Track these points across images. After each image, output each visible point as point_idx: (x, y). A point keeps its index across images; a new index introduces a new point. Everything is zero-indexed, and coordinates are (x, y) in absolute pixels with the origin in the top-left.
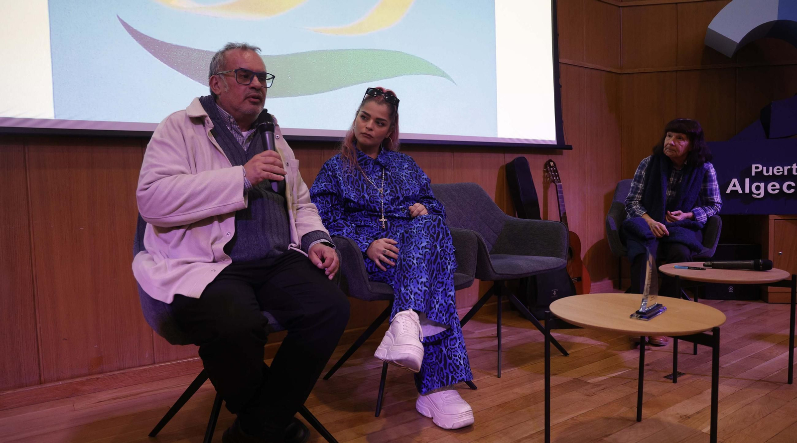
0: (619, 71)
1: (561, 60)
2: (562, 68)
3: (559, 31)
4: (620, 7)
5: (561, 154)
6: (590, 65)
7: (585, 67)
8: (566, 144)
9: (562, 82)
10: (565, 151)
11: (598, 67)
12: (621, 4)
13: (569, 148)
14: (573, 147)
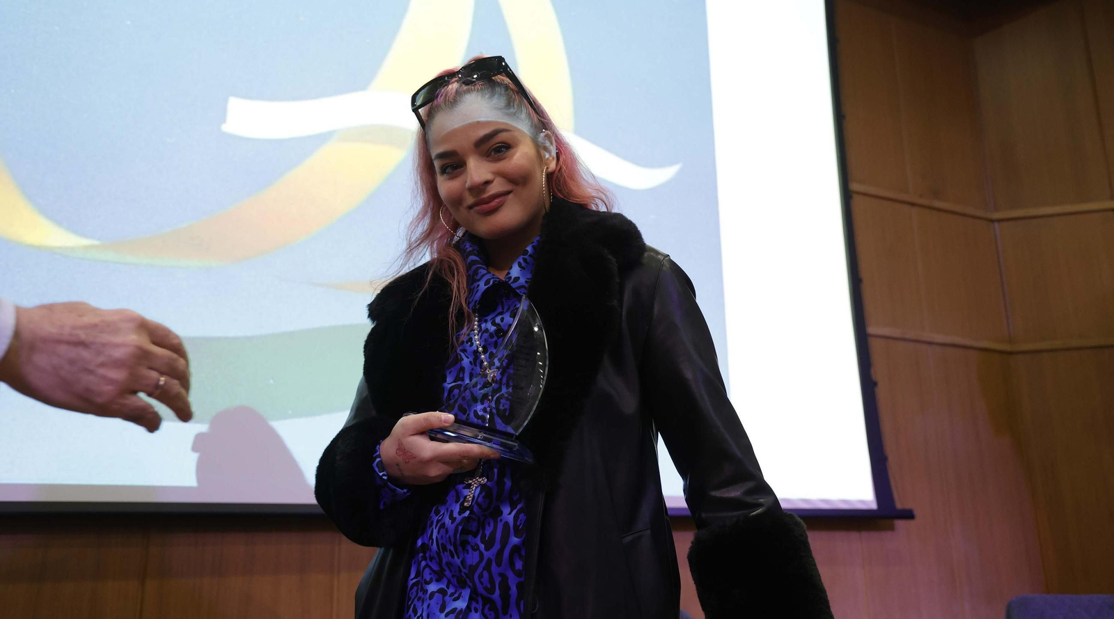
0: (1007, 347)
1: (872, 330)
2: (875, 346)
3: (864, 274)
4: (992, 221)
5: (892, 528)
6: (940, 338)
7: (930, 343)
8: (899, 506)
9: (878, 373)
10: (900, 524)
12: (996, 216)
13: (908, 515)
14: (916, 513)
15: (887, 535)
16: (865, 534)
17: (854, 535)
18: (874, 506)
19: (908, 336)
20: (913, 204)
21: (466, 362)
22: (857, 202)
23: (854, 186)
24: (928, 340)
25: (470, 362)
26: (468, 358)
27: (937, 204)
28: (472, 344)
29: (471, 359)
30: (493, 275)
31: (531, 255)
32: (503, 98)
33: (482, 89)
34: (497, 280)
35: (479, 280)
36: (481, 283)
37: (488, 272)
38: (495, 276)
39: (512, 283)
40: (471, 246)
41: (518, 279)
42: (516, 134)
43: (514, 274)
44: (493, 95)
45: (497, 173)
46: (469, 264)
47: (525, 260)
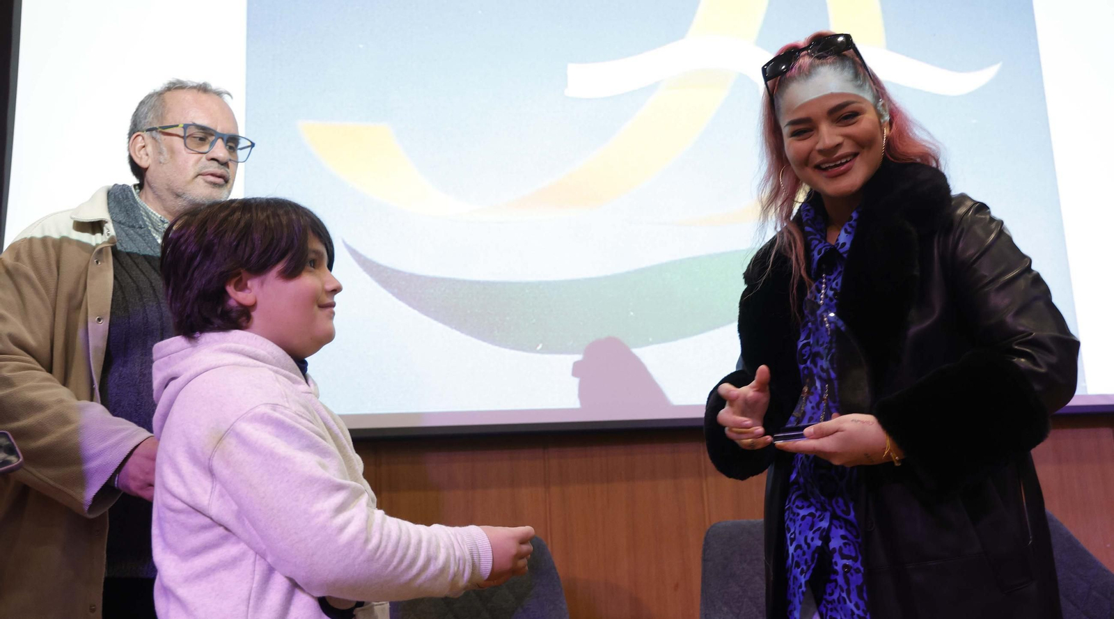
30: (825, 243)
31: (855, 220)
32: (851, 71)
33: (833, 63)
34: (829, 247)
35: (813, 250)
36: (815, 253)
37: (820, 242)
38: (827, 244)
39: (840, 248)
40: (807, 215)
41: (844, 244)
42: (863, 106)
43: (841, 241)
44: (843, 68)
45: (847, 136)
46: (805, 235)
47: (850, 226)
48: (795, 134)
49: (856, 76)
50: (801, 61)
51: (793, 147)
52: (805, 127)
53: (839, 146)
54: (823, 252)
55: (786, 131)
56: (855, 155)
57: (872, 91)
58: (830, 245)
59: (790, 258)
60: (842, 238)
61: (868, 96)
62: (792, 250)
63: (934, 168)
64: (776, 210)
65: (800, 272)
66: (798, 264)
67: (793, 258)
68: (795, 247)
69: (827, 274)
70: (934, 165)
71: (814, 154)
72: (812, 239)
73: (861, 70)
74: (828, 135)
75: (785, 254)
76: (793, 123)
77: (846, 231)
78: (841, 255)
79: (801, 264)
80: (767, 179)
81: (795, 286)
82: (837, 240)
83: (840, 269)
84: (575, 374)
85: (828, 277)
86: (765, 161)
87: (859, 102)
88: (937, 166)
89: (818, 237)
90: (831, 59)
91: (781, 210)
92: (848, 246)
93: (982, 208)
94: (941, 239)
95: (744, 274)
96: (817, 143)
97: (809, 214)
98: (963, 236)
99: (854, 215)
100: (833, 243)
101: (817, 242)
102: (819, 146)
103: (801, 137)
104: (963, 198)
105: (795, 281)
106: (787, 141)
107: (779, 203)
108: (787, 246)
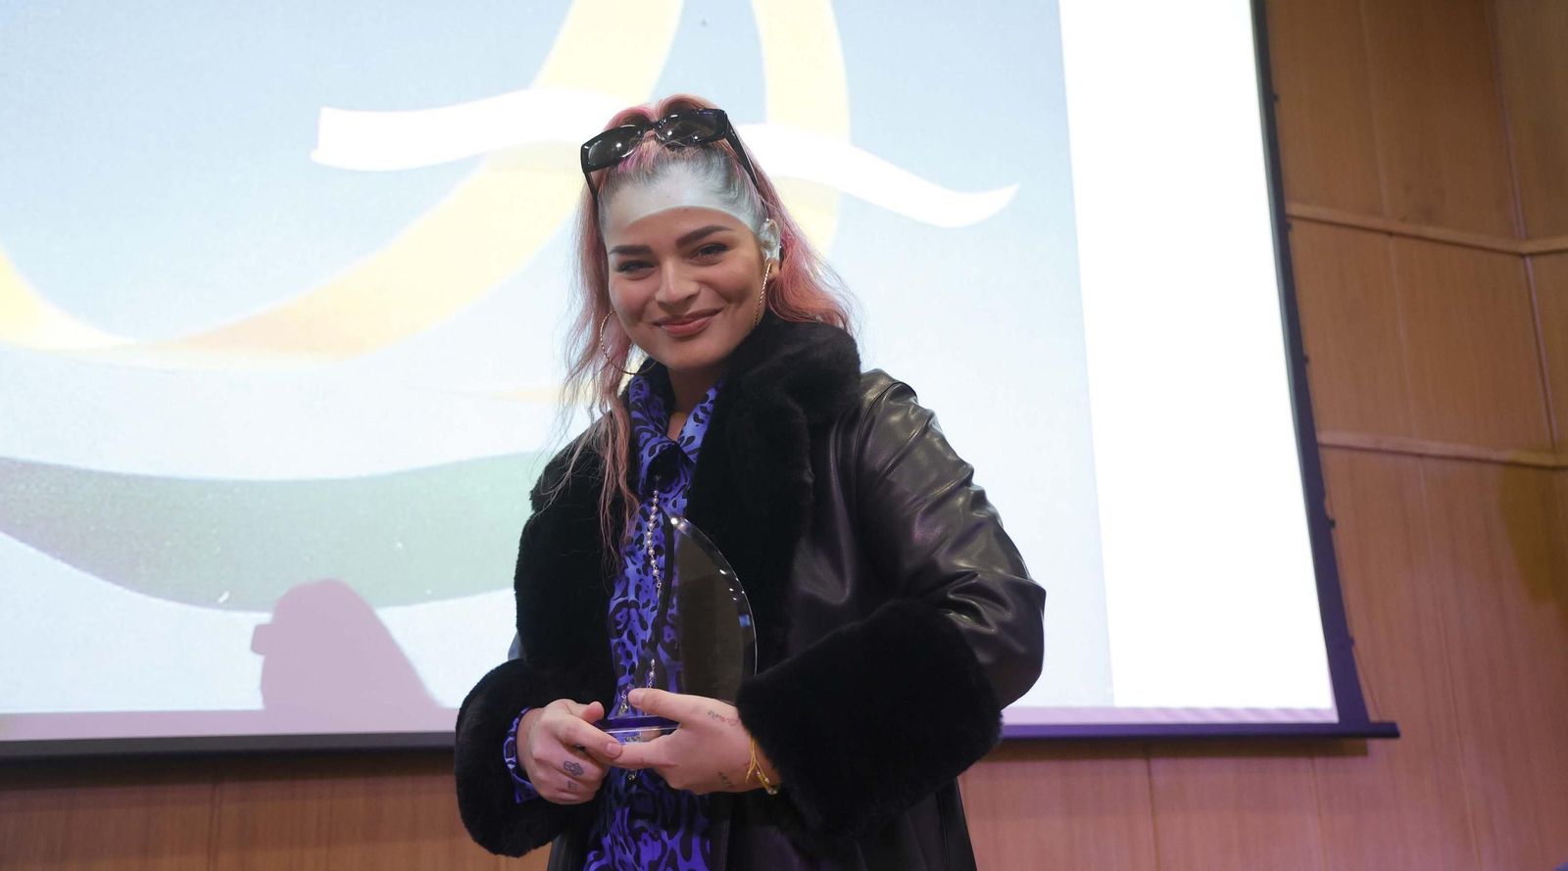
0: (1549, 460)
1: (1323, 437)
2: (1332, 462)
3: (1311, 348)
4: (1522, 256)
5: (1364, 753)
6: (1435, 447)
7: (1420, 456)
8: (1373, 717)
9: (1338, 506)
10: (1375, 745)
11: (1465, 450)
12: (1528, 247)
13: (1390, 732)
14: (1401, 727)
15: (1355, 763)
16: (1319, 762)
17: (1303, 764)
18: (1333, 717)
19: (1384, 446)
20: (1390, 234)
21: (631, 570)
22: (1298, 234)
23: (1294, 208)
24: (1419, 451)
25: (638, 571)
26: (635, 564)
27: (1430, 231)
28: (642, 547)
29: (640, 566)
30: (661, 437)
31: (711, 402)
32: (721, 176)
33: (694, 158)
34: (666, 444)
35: (642, 449)
36: (645, 453)
37: (654, 435)
38: (665, 439)
39: (684, 445)
40: (637, 394)
41: (692, 439)
42: (736, 234)
43: (688, 433)
44: (708, 168)
45: (704, 283)
46: (632, 423)
47: (704, 410)
48: (624, 267)
49: (729, 182)
50: (645, 145)
51: (622, 289)
52: (640, 261)
53: (691, 298)
54: (657, 451)
55: (613, 259)
56: (716, 312)
57: (754, 207)
58: (670, 440)
59: (603, 458)
60: (690, 430)
61: (746, 218)
62: (607, 445)
63: (840, 329)
64: (594, 375)
65: (617, 480)
66: (616, 468)
67: (608, 458)
68: (614, 441)
69: (662, 491)
70: (841, 325)
71: (653, 306)
72: (641, 430)
73: (739, 170)
74: (676, 280)
75: (597, 452)
76: (622, 250)
77: (696, 418)
78: (685, 456)
79: (620, 468)
80: (580, 327)
81: (608, 503)
82: (682, 432)
83: (683, 483)
84: (256, 647)
85: (663, 496)
86: (579, 296)
87: (729, 230)
88: (845, 328)
89: (651, 427)
90: (689, 151)
91: (604, 376)
92: (698, 442)
93: (905, 391)
94: (840, 436)
95: (532, 492)
96: (658, 289)
97: (639, 392)
98: (873, 430)
99: (712, 394)
100: (675, 437)
101: (648, 435)
102: (660, 296)
103: (634, 275)
104: (878, 374)
105: (606, 497)
106: (614, 277)
107: (601, 364)
108: (602, 438)
